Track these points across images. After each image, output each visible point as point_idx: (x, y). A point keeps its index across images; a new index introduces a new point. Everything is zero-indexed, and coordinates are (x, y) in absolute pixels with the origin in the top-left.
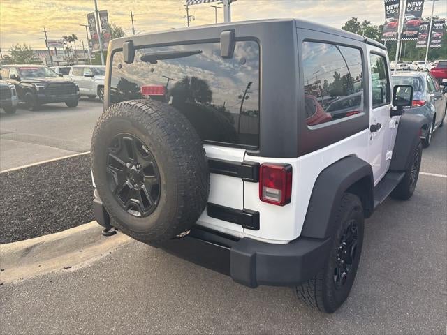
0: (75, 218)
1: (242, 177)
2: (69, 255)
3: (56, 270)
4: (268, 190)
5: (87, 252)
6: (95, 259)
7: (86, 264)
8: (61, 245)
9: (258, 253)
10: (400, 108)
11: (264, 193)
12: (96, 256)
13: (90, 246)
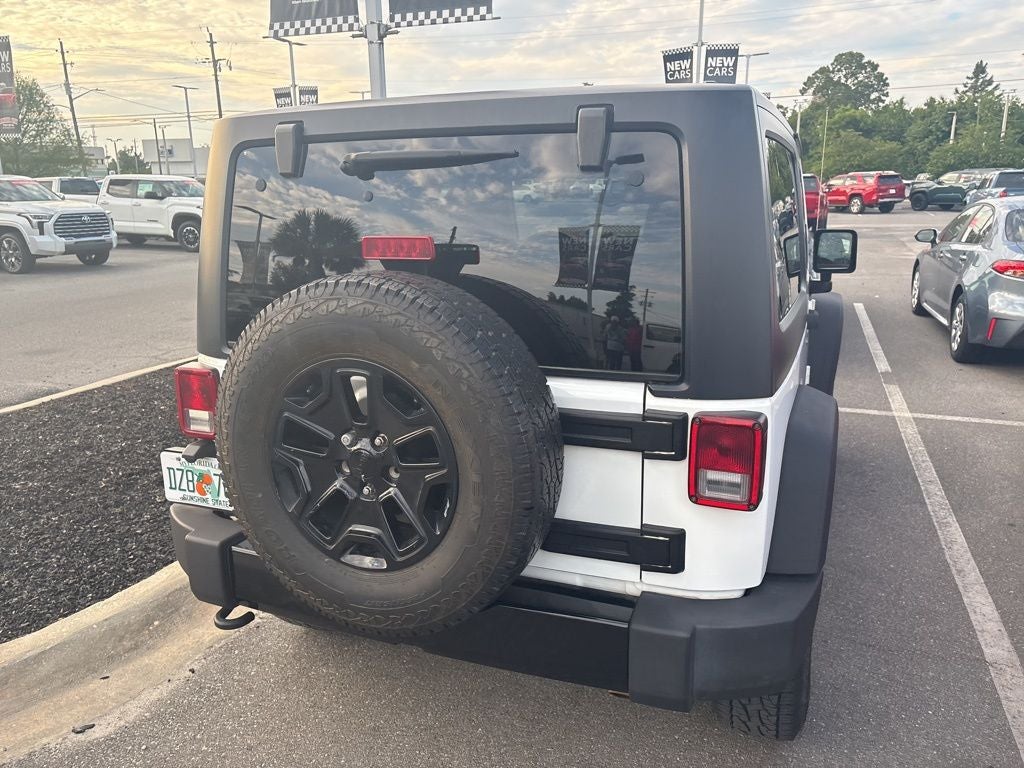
0: (60, 587)
1: (642, 451)
2: (73, 694)
3: (51, 741)
4: (712, 475)
5: (121, 677)
6: (155, 695)
7: (134, 711)
8: (46, 668)
9: (700, 627)
10: (826, 277)
11: (702, 484)
12: (155, 686)
13: (128, 660)
